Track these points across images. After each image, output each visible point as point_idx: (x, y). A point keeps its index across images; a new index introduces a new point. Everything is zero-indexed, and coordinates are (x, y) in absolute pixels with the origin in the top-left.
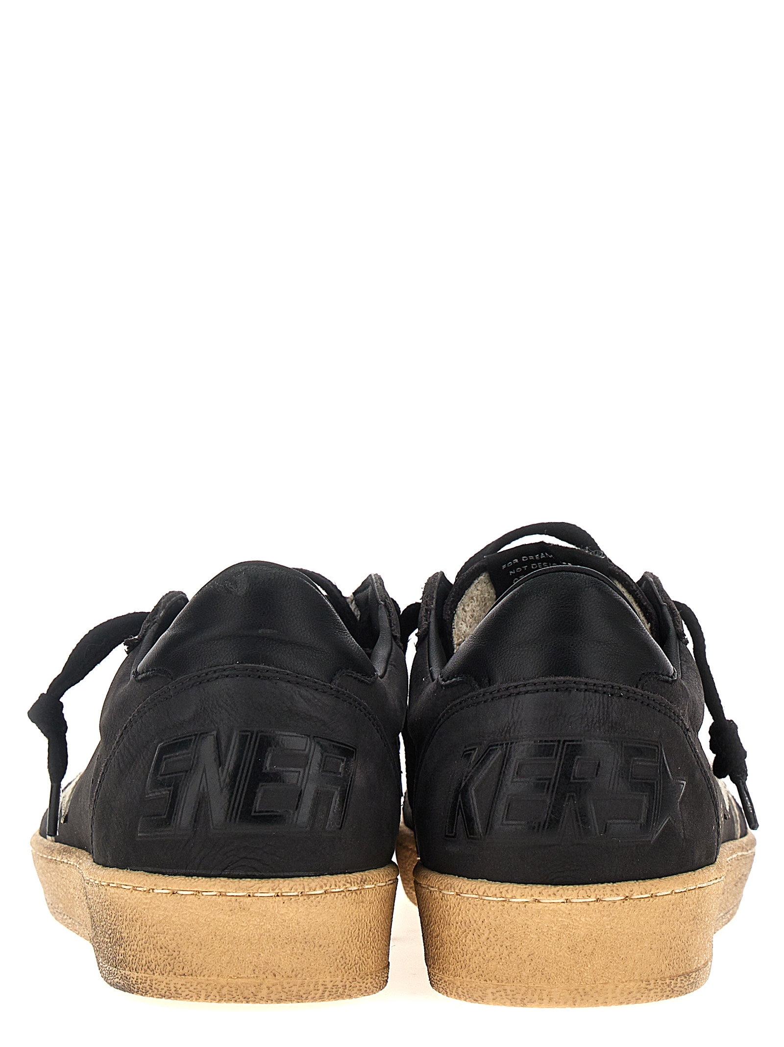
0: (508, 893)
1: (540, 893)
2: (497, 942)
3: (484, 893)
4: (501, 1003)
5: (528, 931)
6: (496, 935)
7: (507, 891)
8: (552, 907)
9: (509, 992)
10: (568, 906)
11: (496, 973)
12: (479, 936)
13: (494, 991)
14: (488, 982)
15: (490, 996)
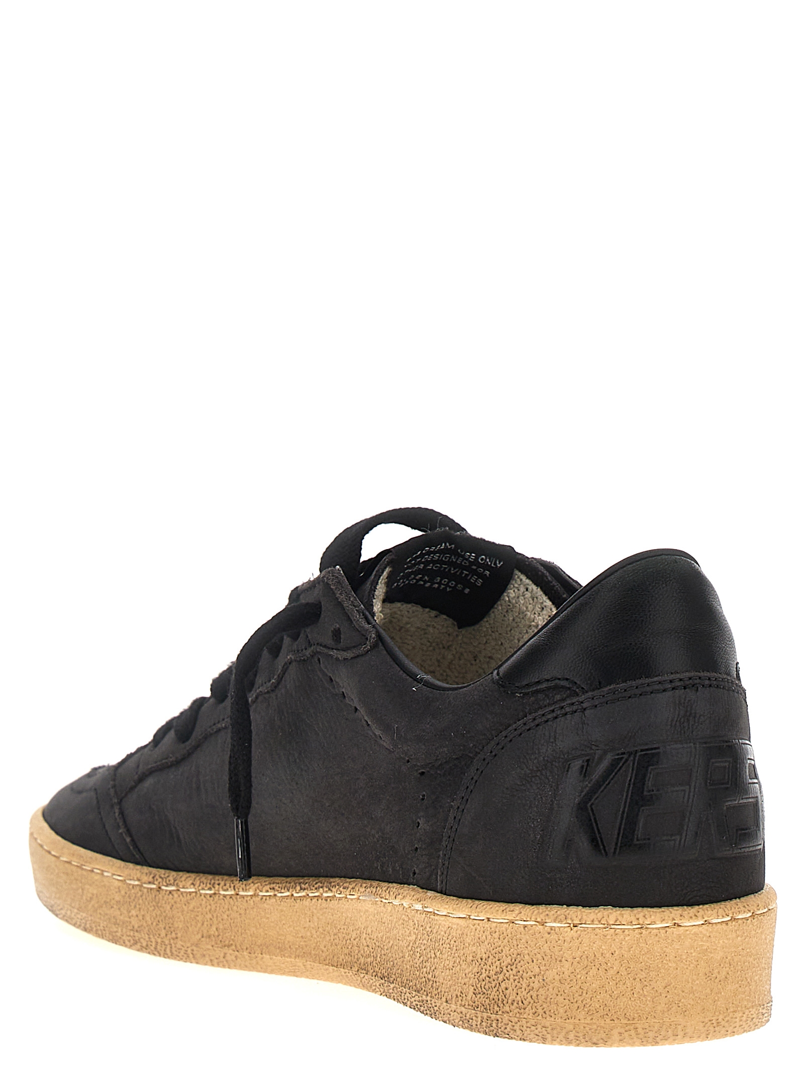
0: (646, 918)
1: (681, 916)
2: (629, 976)
3: (616, 921)
4: (630, 1044)
5: (667, 960)
6: (628, 967)
7: (644, 916)
8: (693, 931)
9: (640, 1030)
10: (710, 928)
11: (625, 1011)
12: (606, 970)
13: (622, 1030)
14: (615, 1022)
15: (616, 1037)
